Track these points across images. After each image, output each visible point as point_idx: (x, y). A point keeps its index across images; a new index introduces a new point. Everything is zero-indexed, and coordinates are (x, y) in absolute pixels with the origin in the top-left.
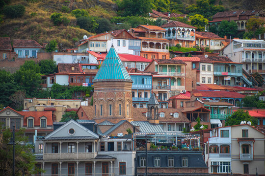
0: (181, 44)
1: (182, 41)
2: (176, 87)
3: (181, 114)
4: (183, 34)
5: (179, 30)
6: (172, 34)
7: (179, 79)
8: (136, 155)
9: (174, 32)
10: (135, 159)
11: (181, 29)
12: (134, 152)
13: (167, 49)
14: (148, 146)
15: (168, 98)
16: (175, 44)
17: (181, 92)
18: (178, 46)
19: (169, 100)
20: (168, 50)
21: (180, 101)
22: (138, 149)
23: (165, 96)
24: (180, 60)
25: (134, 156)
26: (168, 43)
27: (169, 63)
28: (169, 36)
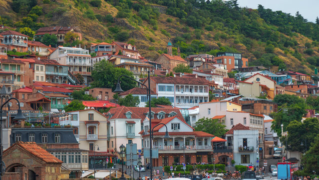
0: (16, 49)
1: (17, 46)
2: (16, 83)
3: (26, 104)
4: (18, 41)
5: (15, 38)
6: (8, 41)
7: (19, 76)
8: (12, 132)
9: (10, 39)
10: (11, 136)
11: (17, 36)
12: (10, 130)
13: (5, 52)
14: (23, 123)
15: (11, 91)
16: (12, 48)
17: (21, 87)
18: (14, 50)
19: (13, 93)
20: (6, 54)
21: (22, 93)
22: (13, 126)
23: (9, 89)
24: (20, 61)
25: (9, 133)
26: (6, 48)
27: (11, 62)
28: (6, 42)
